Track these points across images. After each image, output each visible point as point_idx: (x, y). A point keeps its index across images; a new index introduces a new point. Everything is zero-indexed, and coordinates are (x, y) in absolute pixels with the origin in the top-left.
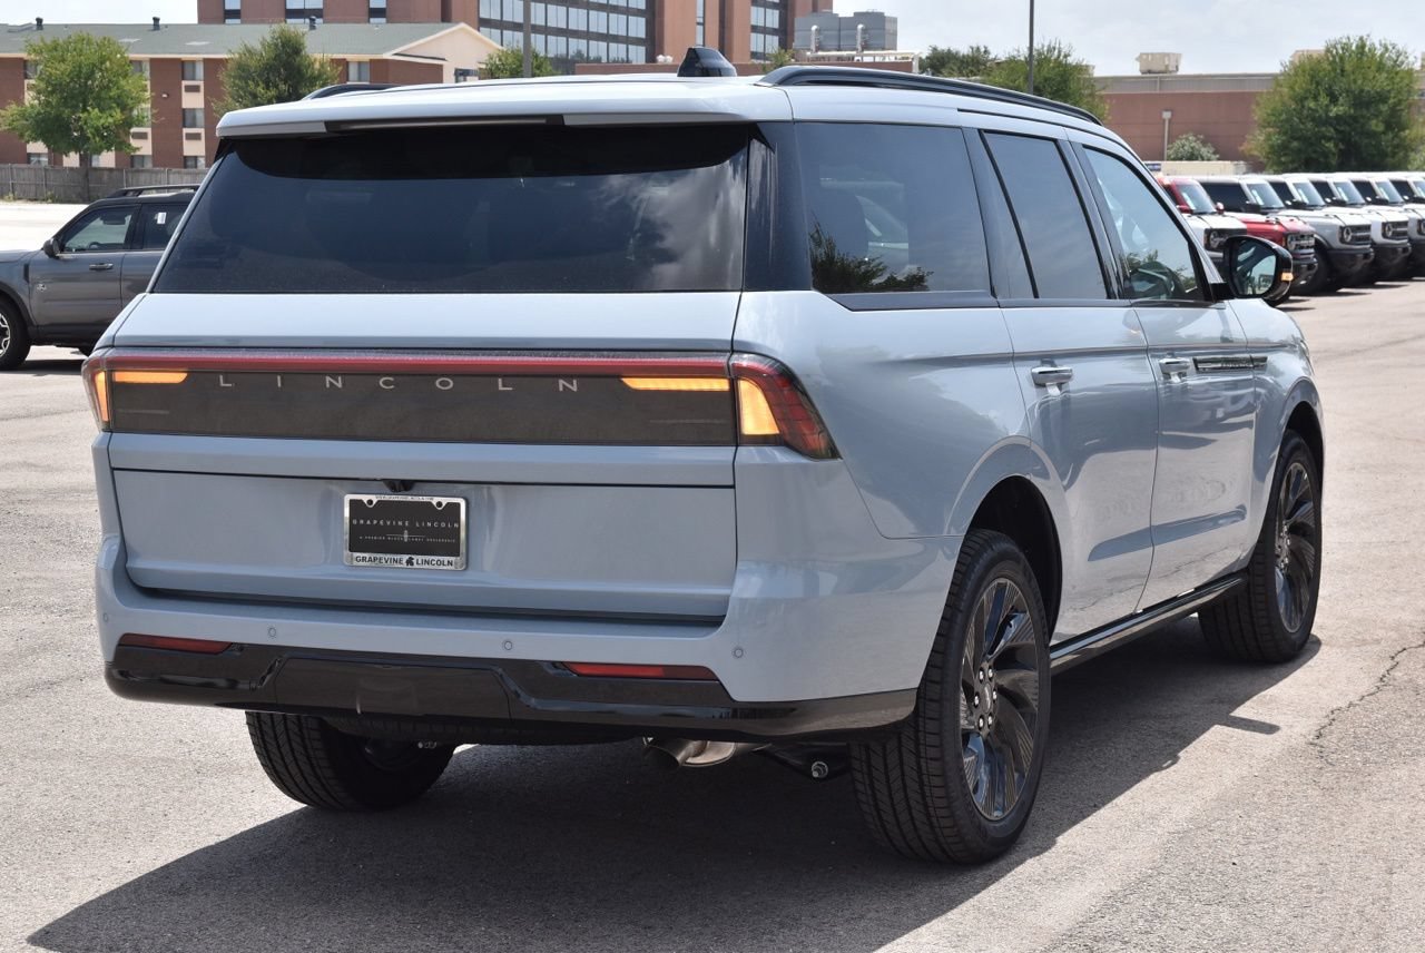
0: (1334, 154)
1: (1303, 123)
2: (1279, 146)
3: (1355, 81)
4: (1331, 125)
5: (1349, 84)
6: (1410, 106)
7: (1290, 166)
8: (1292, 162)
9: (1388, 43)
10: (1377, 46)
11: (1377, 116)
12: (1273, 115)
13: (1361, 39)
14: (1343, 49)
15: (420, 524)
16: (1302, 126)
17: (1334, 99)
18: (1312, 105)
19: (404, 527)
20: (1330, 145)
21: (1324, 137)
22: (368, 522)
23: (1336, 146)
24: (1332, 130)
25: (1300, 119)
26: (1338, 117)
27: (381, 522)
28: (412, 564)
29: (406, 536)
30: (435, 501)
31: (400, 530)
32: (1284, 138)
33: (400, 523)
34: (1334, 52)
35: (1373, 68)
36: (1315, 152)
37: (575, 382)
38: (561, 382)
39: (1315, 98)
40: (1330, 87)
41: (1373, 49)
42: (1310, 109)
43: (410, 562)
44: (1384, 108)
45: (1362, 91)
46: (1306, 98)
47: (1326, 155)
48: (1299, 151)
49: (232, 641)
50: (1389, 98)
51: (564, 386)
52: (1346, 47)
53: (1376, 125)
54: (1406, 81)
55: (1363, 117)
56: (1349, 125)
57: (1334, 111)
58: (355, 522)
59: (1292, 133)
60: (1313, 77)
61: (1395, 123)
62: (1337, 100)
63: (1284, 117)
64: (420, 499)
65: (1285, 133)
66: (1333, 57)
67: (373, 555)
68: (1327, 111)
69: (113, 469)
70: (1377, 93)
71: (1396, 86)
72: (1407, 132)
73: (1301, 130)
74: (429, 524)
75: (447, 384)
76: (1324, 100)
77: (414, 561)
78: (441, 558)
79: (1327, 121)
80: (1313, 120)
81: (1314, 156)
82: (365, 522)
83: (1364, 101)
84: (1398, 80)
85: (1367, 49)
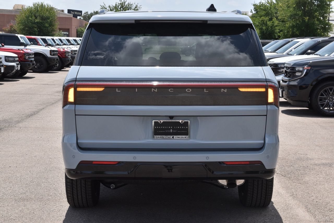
0: (37, 31)
1: (29, 23)
2: (22, 29)
3: (41, 13)
4: (35, 24)
5: (40, 14)
6: (54, 21)
7: (26, 34)
8: (26, 33)
9: (48, 4)
10: (46, 5)
11: (47, 23)
12: (21, 21)
13: (42, 3)
14: (37, 5)
15: (176, 127)
16: (28, 24)
17: (36, 18)
18: (31, 19)
19: (171, 128)
20: (36, 29)
21: (34, 27)
22: (160, 127)
23: (37, 29)
24: (36, 25)
25: (28, 22)
26: (37, 22)
27: (164, 127)
28: (174, 138)
29: (171, 131)
30: (180, 121)
31: (170, 129)
32: (24, 27)
33: (169, 127)
34: (35, 6)
35: (45, 10)
36: (32, 31)
37: (226, 89)
38: (222, 89)
39: (31, 17)
40: (35, 14)
41: (45, 6)
42: (30, 20)
43: (173, 137)
44: (49, 21)
45: (43, 16)
46: (29, 17)
47: (35, 31)
48: (28, 30)
49: (120, 161)
50: (50, 19)
51: (223, 90)
52: (38, 5)
53: (47, 25)
54: (54, 14)
55: (44, 23)
56: (41, 24)
57: (36, 21)
58: (156, 127)
59: (25, 26)
60: (30, 12)
61: (51, 25)
62: (37, 18)
63: (23, 21)
64: (176, 121)
65: (24, 25)
66: (35, 7)
67: (161, 136)
68: (35, 21)
69: (76, 115)
70: (47, 17)
71: (51, 15)
72: (54, 27)
73: (28, 25)
74: (178, 127)
75: (189, 90)
76: (34, 18)
77: (174, 137)
78: (183, 136)
79: (35, 23)
80: (31, 22)
81: (32, 32)
82: (159, 127)
83: (43, 18)
84: (51, 14)
85: (43, 6)
